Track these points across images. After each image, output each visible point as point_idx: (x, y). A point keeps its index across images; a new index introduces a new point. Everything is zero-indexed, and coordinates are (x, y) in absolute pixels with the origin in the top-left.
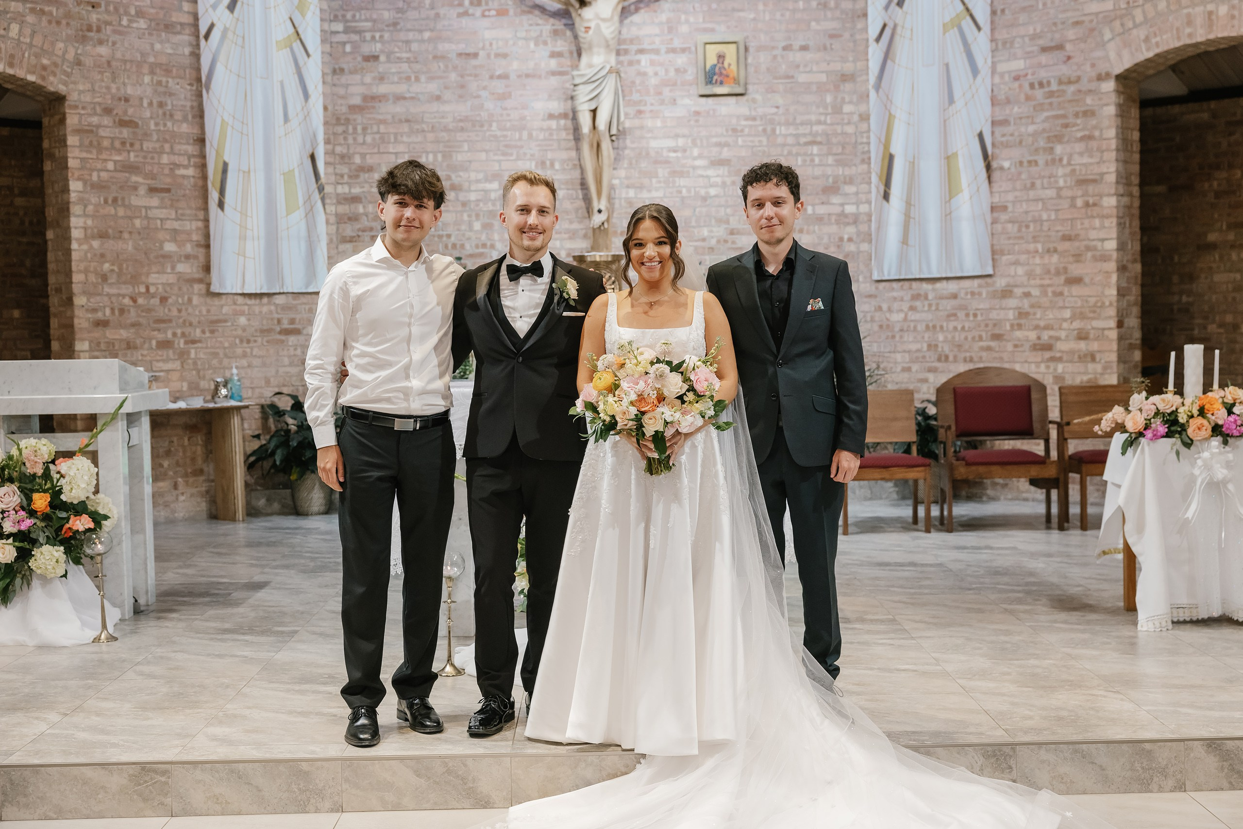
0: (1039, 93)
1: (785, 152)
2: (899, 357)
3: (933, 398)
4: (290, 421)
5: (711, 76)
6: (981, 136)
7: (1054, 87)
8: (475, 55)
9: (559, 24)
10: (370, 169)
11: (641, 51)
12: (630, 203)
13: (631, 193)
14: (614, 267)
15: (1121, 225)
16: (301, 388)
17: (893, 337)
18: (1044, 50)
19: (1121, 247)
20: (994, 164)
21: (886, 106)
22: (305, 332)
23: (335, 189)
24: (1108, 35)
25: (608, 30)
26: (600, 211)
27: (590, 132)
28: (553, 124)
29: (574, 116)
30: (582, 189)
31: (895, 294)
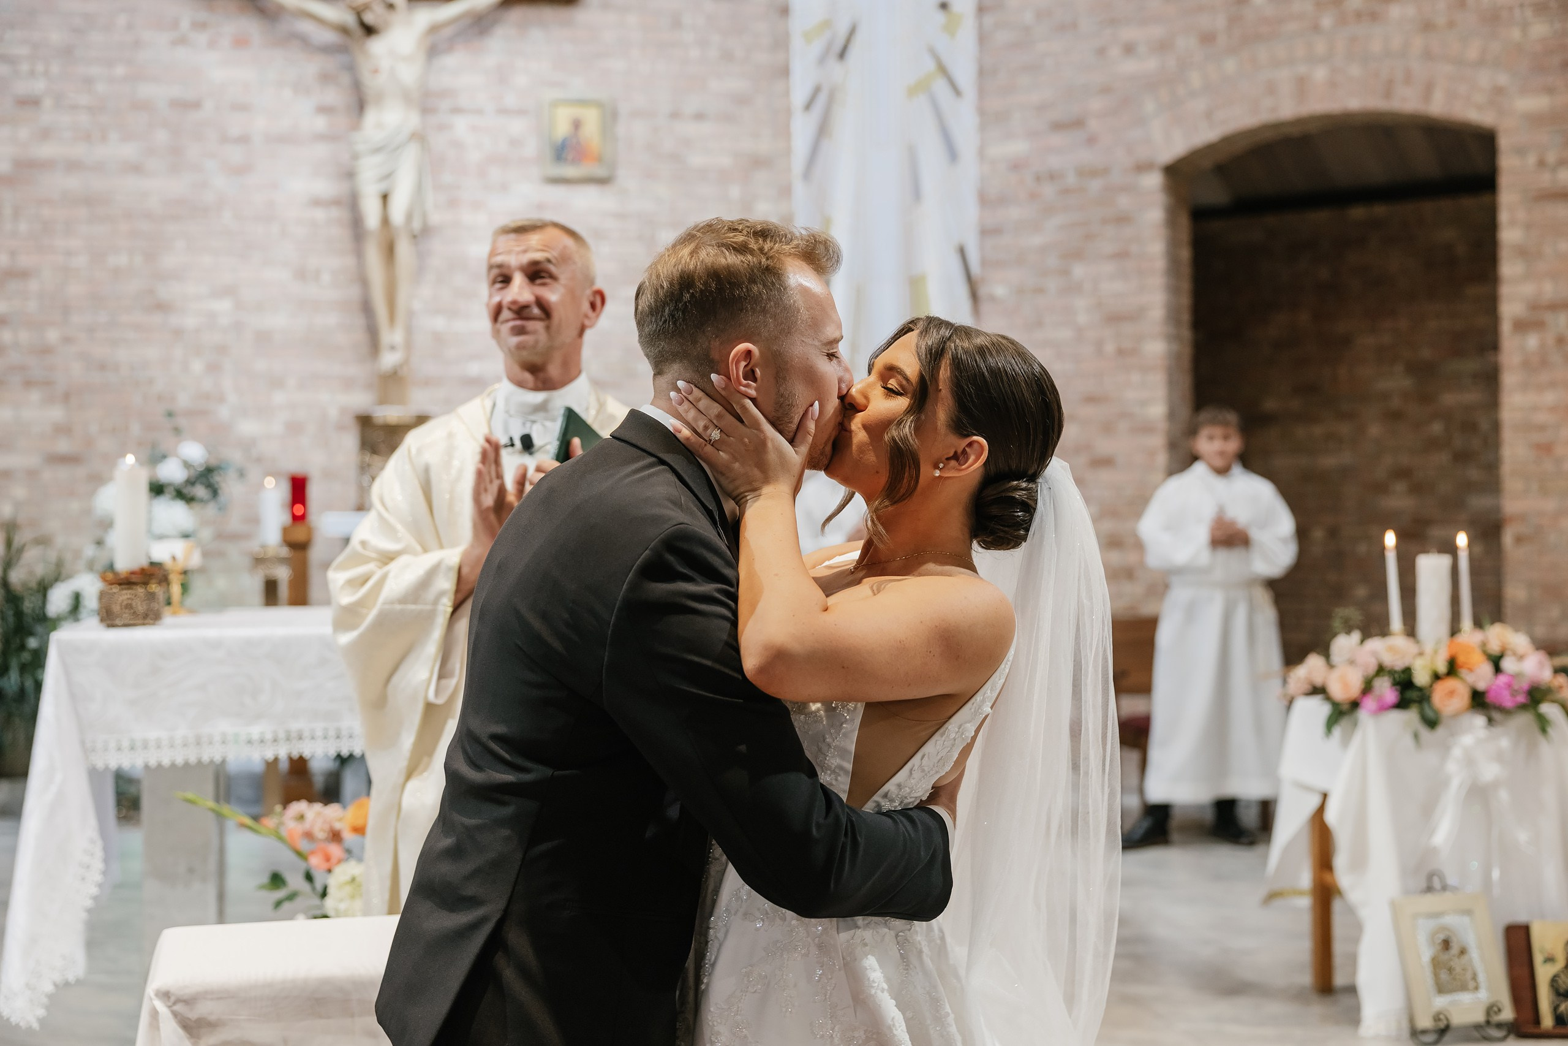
0: (1048, 191)
5: (562, 151)
6: (962, 252)
7: (1071, 180)
8: (196, 105)
9: (330, 63)
10: (23, 275)
11: (457, 110)
13: (440, 322)
15: (1171, 383)
18: (1058, 126)
19: (1171, 415)
20: (983, 291)
21: (818, 205)
24: (1150, 106)
25: (409, 74)
26: (393, 348)
28: (320, 214)
29: (353, 203)
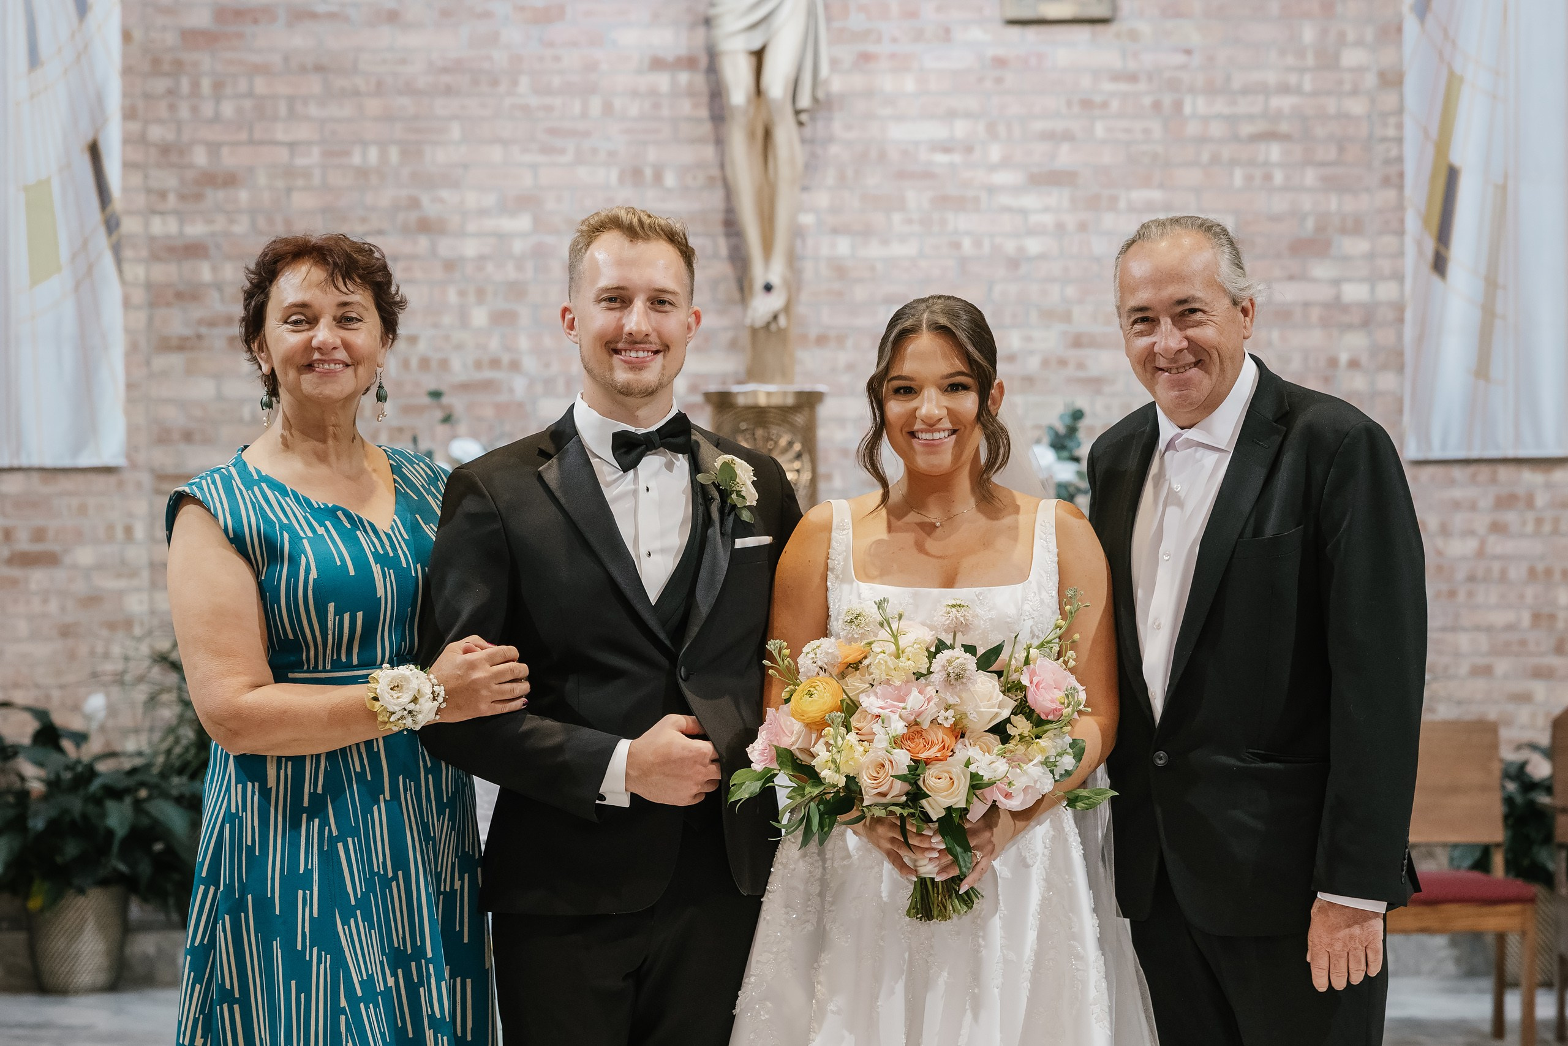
1: (1205, 157)
2: (1464, 641)
3: (1544, 740)
4: (29, 770)
12: (840, 270)
13: (843, 246)
14: (800, 419)
16: (56, 694)
17: (1452, 594)
21: (1441, 54)
22: (68, 560)
23: (147, 225)
26: (768, 288)
27: (749, 101)
28: (663, 81)
29: (711, 64)
30: (728, 235)
31: (1457, 493)
